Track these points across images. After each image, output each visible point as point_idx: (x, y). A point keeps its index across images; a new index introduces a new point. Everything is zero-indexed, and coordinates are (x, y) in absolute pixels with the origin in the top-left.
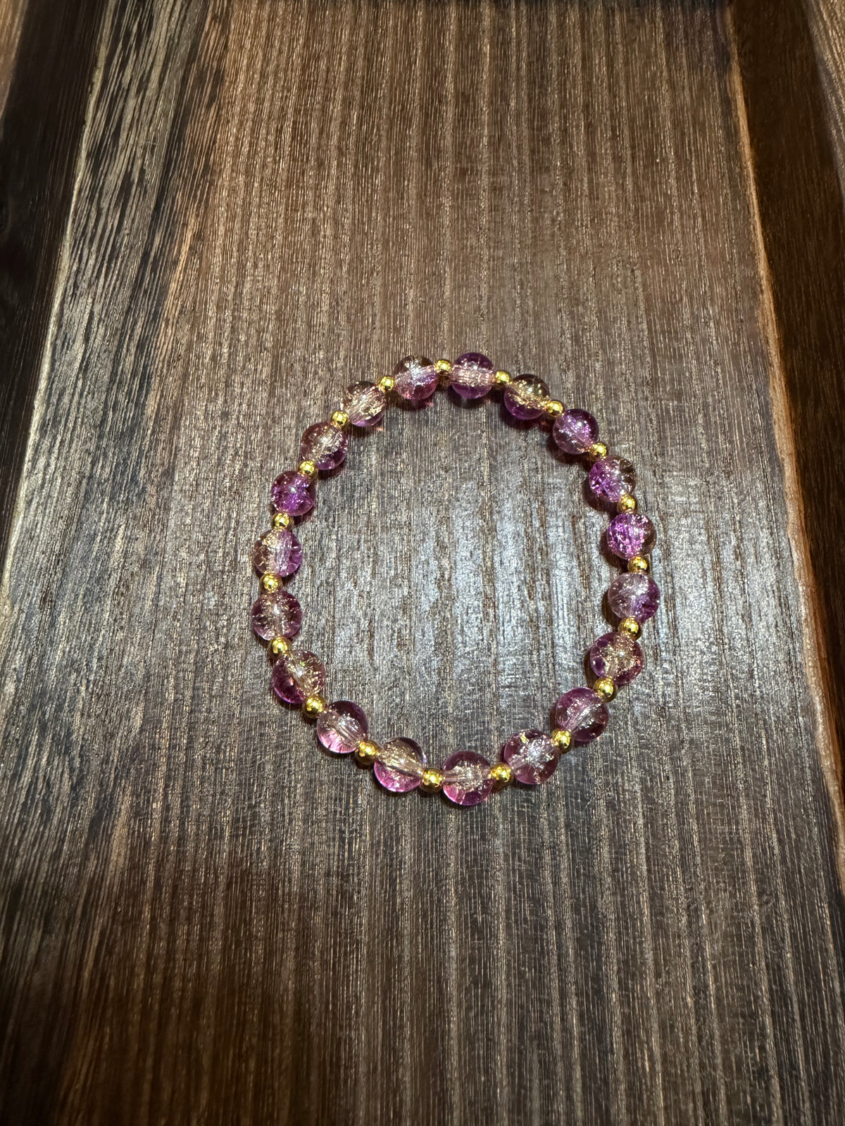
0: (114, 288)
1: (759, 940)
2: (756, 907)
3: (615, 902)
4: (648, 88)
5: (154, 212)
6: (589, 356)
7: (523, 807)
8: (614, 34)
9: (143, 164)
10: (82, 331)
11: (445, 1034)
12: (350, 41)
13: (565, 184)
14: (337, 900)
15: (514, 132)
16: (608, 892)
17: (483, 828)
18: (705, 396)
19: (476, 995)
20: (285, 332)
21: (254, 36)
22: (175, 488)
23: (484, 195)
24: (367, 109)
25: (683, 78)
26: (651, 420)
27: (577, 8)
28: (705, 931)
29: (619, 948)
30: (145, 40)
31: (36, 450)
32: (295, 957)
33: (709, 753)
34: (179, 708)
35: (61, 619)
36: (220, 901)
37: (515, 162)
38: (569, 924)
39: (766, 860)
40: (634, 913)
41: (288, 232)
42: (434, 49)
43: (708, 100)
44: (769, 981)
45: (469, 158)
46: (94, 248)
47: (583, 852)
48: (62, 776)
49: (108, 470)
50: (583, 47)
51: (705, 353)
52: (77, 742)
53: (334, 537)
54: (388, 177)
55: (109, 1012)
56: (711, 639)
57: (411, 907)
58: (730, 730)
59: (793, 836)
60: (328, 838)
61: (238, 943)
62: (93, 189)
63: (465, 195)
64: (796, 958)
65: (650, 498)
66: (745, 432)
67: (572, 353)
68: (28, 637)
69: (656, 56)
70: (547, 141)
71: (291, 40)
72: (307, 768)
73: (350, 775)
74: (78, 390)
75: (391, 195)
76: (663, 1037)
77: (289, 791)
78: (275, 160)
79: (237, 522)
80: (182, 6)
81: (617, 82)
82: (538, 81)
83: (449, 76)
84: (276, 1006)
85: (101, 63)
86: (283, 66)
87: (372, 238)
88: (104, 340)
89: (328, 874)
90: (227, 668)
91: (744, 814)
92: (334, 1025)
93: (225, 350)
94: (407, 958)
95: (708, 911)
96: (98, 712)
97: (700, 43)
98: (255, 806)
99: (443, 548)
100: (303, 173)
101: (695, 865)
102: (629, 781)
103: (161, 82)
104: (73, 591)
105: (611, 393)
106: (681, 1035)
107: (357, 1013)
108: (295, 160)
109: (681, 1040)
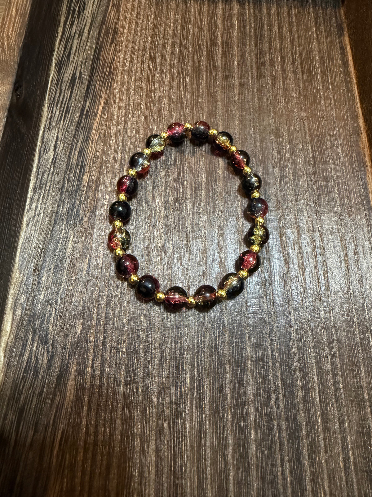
0: (68, 125)
2: (370, 419)
3: (305, 417)
4: (308, 42)
5: (86, 91)
6: (285, 161)
7: (261, 371)
8: (292, 18)
9: (81, 69)
10: (53, 145)
11: (227, 481)
12: (175, 17)
13: (272, 83)
14: (175, 416)
15: (249, 60)
16: (302, 412)
17: (243, 380)
18: (338, 180)
19: (241, 462)
21: (131, 14)
22: (97, 218)
23: (236, 87)
24: (183, 48)
25: (323, 37)
26: (314, 190)
27: (275, 5)
28: (347, 430)
29: (308, 439)
30: (82, 14)
31: (31, 200)
32: (155, 444)
33: (346, 345)
34: (99, 322)
35: (43, 280)
36: (119, 416)
37: (250, 73)
38: (284, 427)
40: (314, 421)
41: (147, 101)
42: (212, 22)
43: (334, 47)
45: (229, 70)
46: (58, 107)
47: (290, 393)
48: (43, 355)
49: (65, 209)
50: (278, 23)
51: (337, 160)
52: (50, 338)
53: (171, 242)
54: (192, 78)
55: (66, 471)
56: (345, 292)
57: (210, 419)
58: (355, 334)
60: (170, 385)
61: (128, 437)
62: (58, 80)
63: (228, 87)
65: (315, 226)
66: (357, 196)
67: (278, 159)
68: (27, 288)
69: (311, 27)
70: (263, 64)
71: (148, 16)
72: (160, 352)
73: (180, 355)
74: (51, 172)
75: (194, 86)
76: (330, 482)
77: (151, 363)
78: (141, 69)
81: (294, 39)
82: (259, 37)
83: (219, 34)
84: (146, 468)
85: (62, 24)
86: (144, 27)
87: (186, 106)
88: (63, 149)
89: (170, 403)
90: (121, 303)
91: (363, 374)
92: (174, 477)
93: (119, 155)
94: (208, 444)
95: (348, 421)
96: (61, 324)
97: (330, 22)
98: (135, 370)
99: (221, 248)
100: (154, 75)
101: (342, 399)
102: (310, 358)
103: (89, 33)
104: (48, 266)
105: (296, 178)
106: (338, 481)
107: (185, 471)
108: (150, 69)
109: (338, 484)
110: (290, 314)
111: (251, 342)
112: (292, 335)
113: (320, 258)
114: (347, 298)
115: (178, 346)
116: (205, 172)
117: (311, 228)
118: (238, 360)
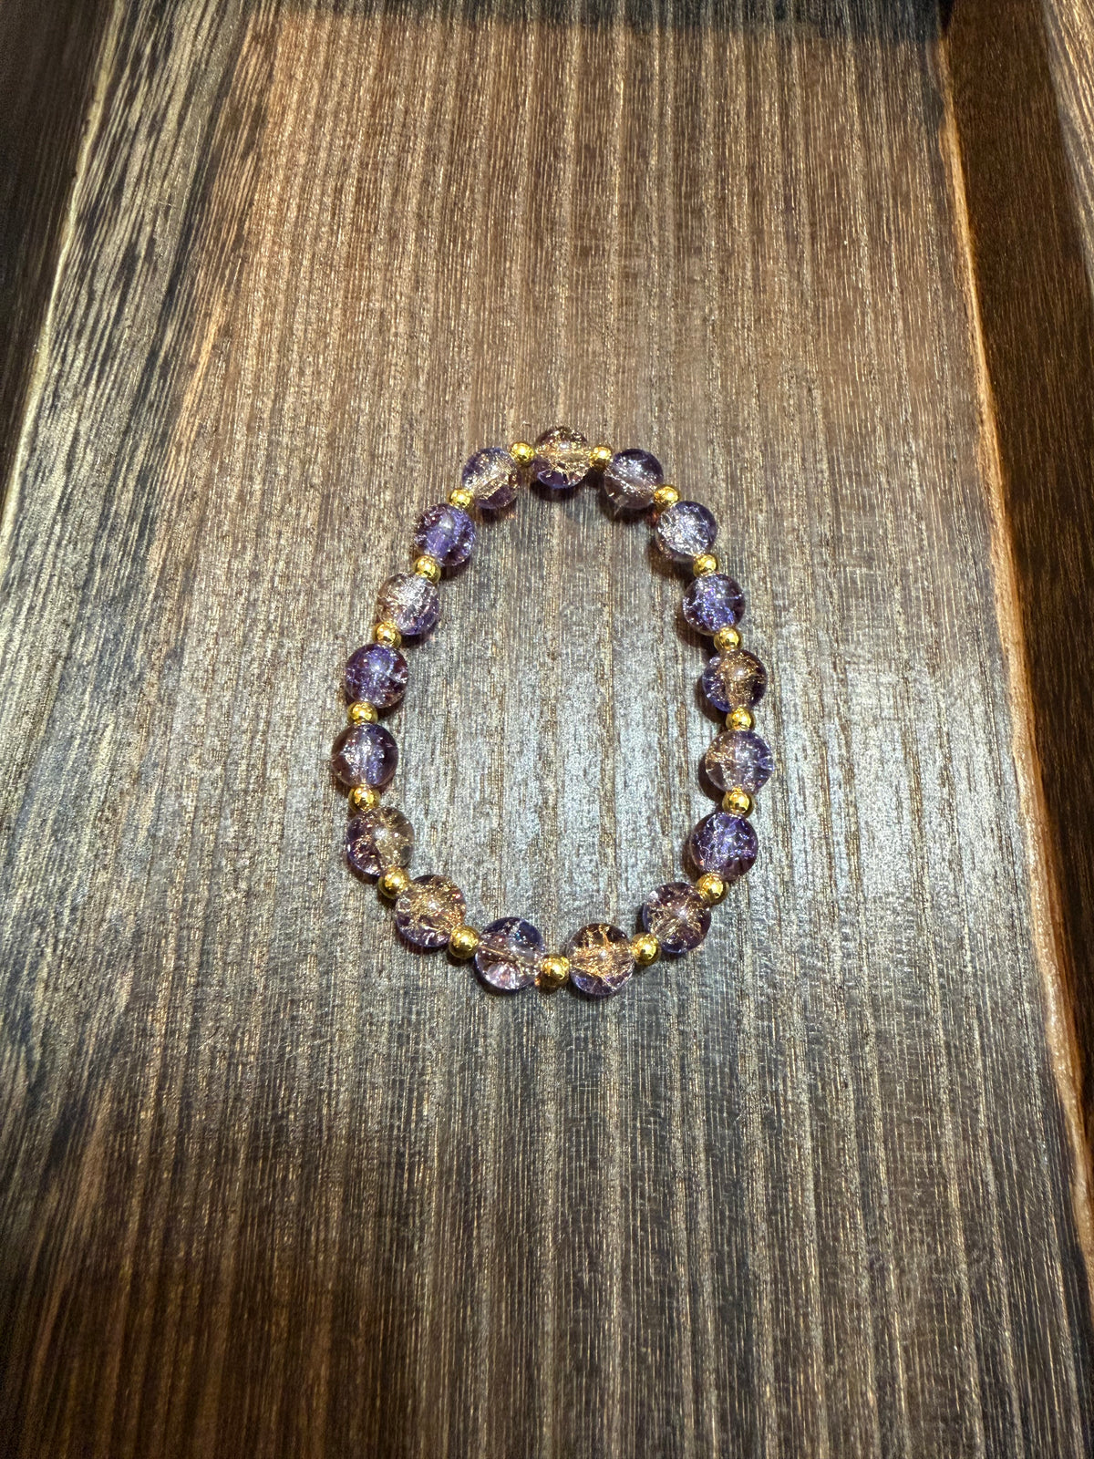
0: (109, 399)
1: (967, 1312)
2: (964, 1266)
3: (772, 1258)
4: (834, 146)
5: (166, 297)
6: (750, 505)
7: (649, 1123)
8: (790, 72)
9: (153, 231)
10: (63, 457)
11: (535, 1441)
12: (437, 72)
13: (722, 271)
15: (655, 200)
16: (762, 1244)
17: (593, 1150)
18: (904, 562)
19: (579, 1386)
20: (339, 464)
21: (309, 63)
22: (185, 674)
23: (613, 284)
24: (458, 163)
25: (881, 133)
26: (831, 593)
27: (741, 35)
28: (894, 1299)
29: (776, 1322)
30: (161, 65)
32: (332, 1330)
33: (901, 1051)
34: (180, 978)
35: (21, 854)
36: (229, 1251)
37: (655, 241)
38: (708, 1287)
39: (977, 1200)
40: (797, 1272)
41: (349, 327)
42: (549, 88)
43: (913, 164)
44: (981, 1370)
45: (594, 233)
46: (83, 344)
47: (729, 1190)
48: (15, 1072)
49: (92, 648)
50: (748, 88)
51: (905, 504)
52: (38, 1025)
54: (483, 256)
56: (908, 894)
57: (493, 1261)
58: (930, 1019)
59: (1015, 1167)
60: (381, 1163)
61: (252, 1312)
62: (84, 265)
63: (586, 284)
64: (1017, 1337)
65: (828, 700)
66: (957, 612)
67: (727, 500)
69: (845, 102)
70: (698, 212)
71: (358, 70)
72: (355, 1065)
73: (413, 1075)
74: (55, 538)
75: (487, 280)
76: (835, 1447)
77: (329, 1097)
78: (332, 230)
79: (268, 723)
80: (213, 20)
81: (793, 136)
82: (688, 133)
83: (569, 122)
84: (303, 1401)
85: (101, 95)
86: (346, 103)
87: (460, 339)
88: (92, 469)
89: (380, 1214)
90: (248, 924)
91: (948, 1136)
92: (382, 1428)
93: (257, 487)
94: (485, 1333)
95: (897, 1271)
96: (69, 984)
97: (904, 87)
98: (282, 1117)
99: (547, 763)
100: (370, 248)
101: (881, 1207)
102: (793, 1088)
103: (180, 123)
104: (39, 815)
105: (779, 556)
106: (858, 1445)
107: (415, 1410)
108: (359, 230)
109: (859, 1452)
110: (741, 957)
111: (622, 1040)
112: (745, 1021)
113: (838, 795)
114: (911, 913)
115: (407, 1051)
116: (509, 540)
117: (817, 707)
118: (582, 1093)
